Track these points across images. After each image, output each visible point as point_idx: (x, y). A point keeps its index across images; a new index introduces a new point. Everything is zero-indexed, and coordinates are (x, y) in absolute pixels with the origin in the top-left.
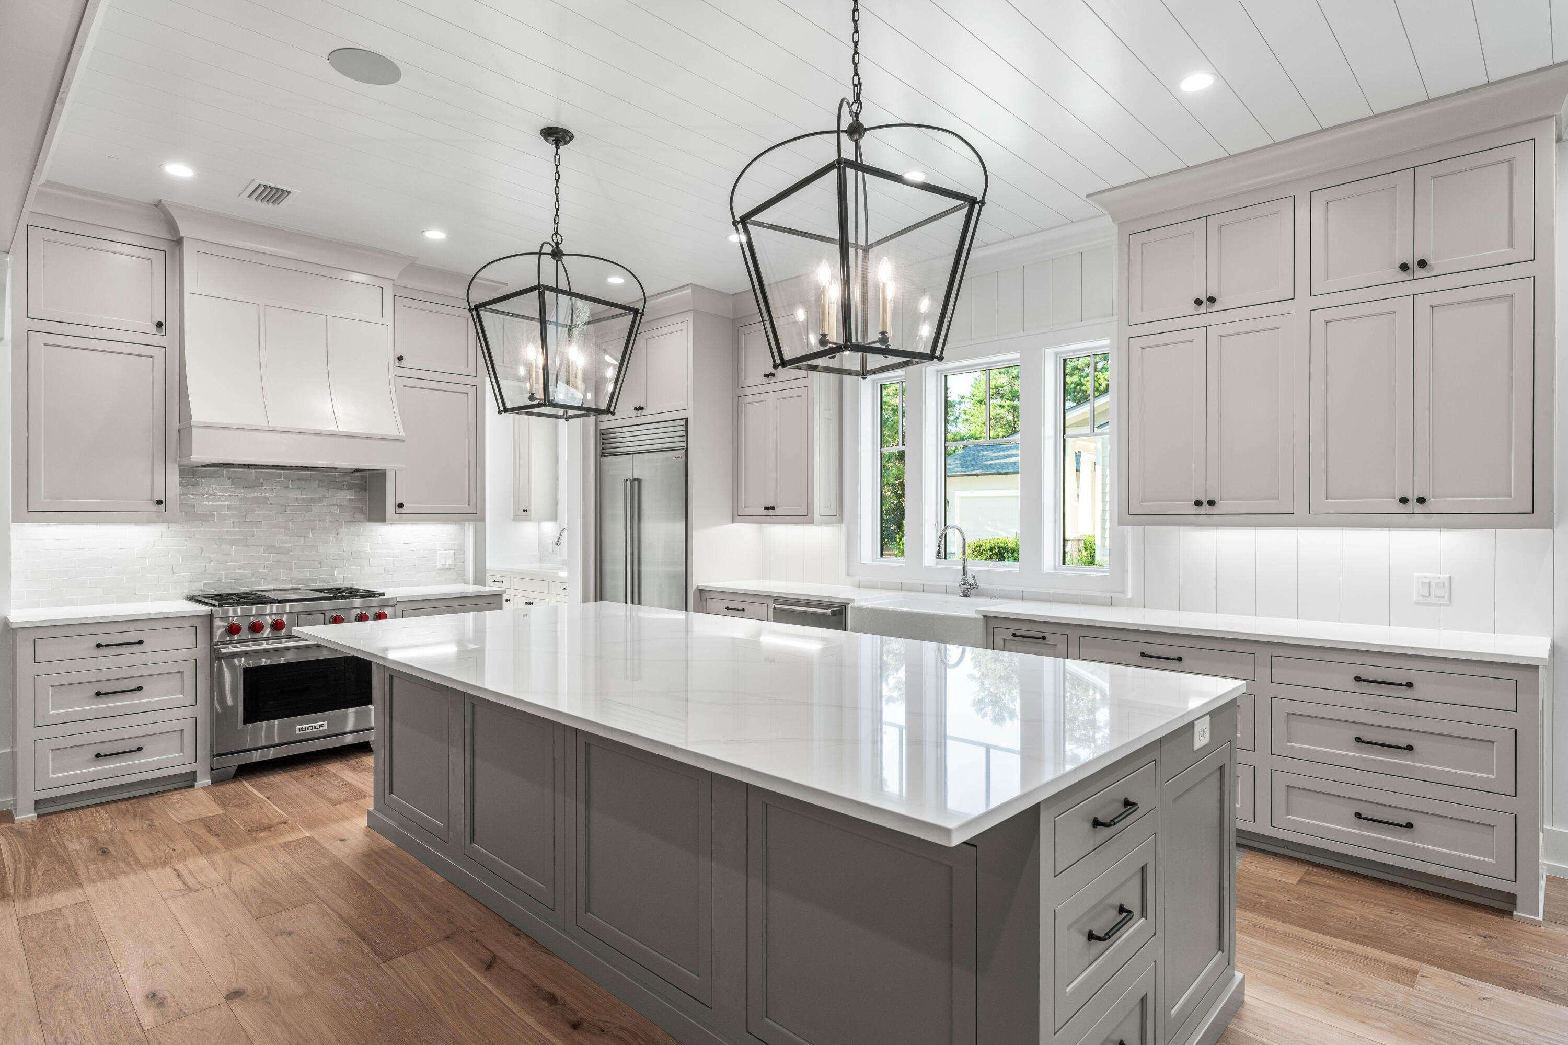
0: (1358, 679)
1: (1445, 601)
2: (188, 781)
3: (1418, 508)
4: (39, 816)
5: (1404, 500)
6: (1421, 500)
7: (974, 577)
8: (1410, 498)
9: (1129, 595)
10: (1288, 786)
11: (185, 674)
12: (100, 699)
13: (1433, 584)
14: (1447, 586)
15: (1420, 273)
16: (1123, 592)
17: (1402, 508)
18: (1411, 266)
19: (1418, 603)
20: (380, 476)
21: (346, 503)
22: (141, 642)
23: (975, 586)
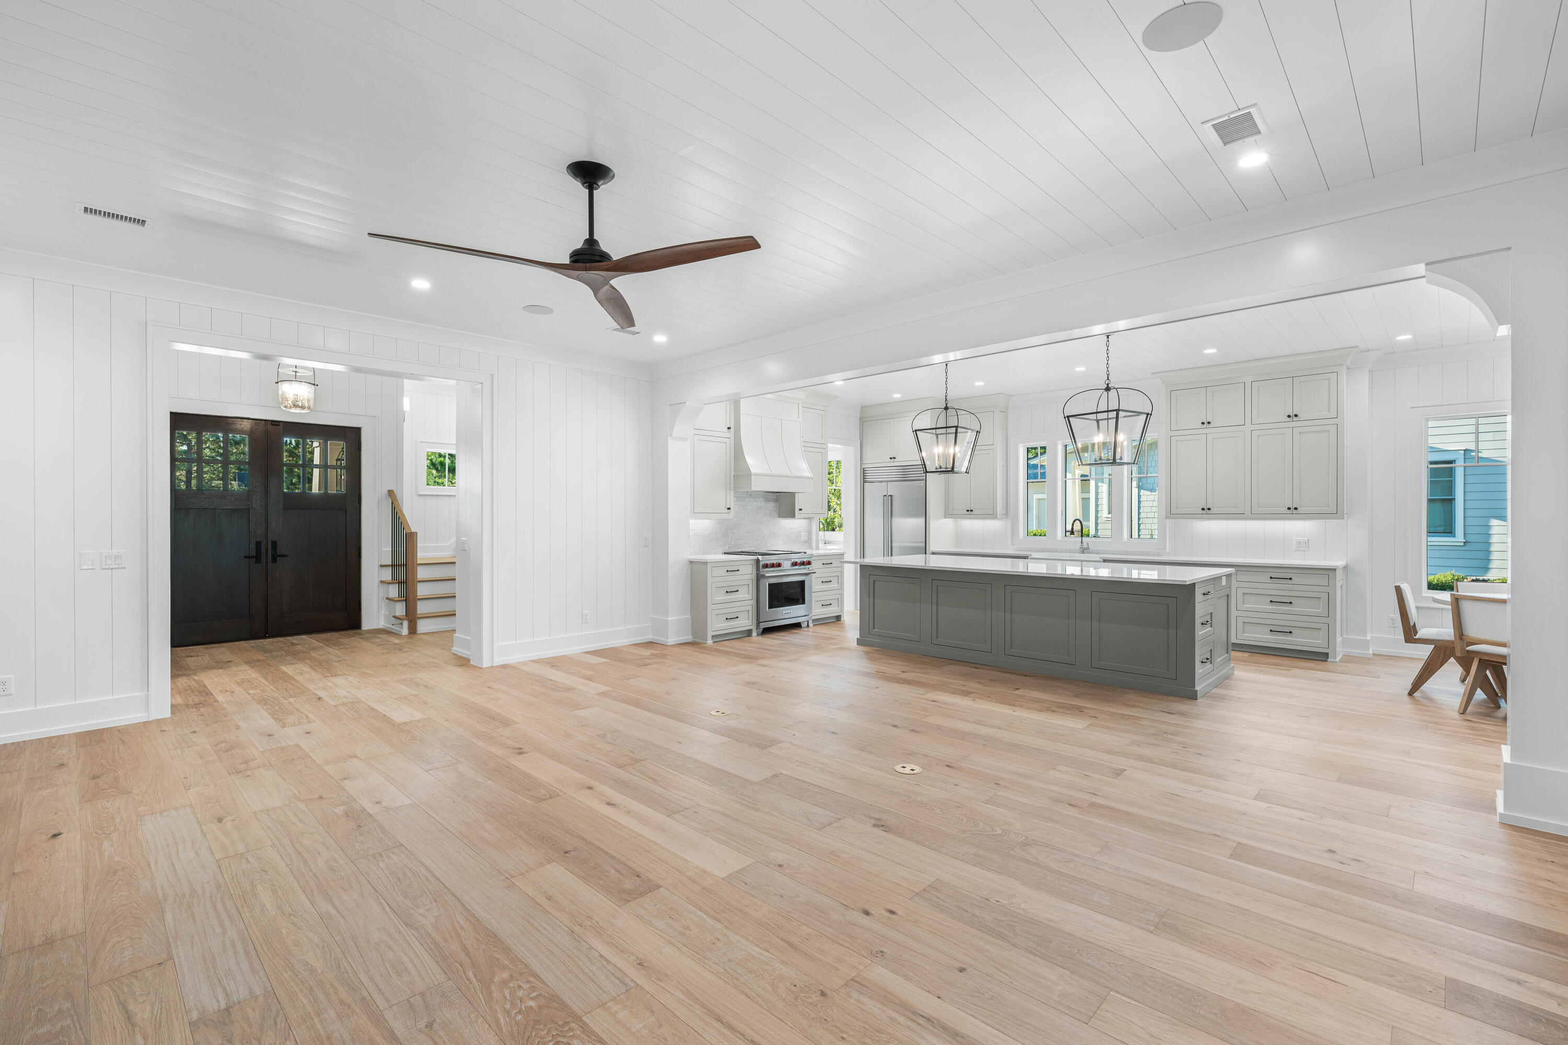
0: (1271, 578)
1: (1306, 549)
2: (749, 633)
3: (1295, 512)
4: (714, 642)
5: (1289, 509)
6: (1296, 509)
7: (1088, 544)
8: (1291, 507)
9: (1167, 551)
10: (1243, 622)
11: (750, 585)
12: (728, 594)
13: (1301, 543)
14: (1307, 543)
15: (1295, 419)
16: (1164, 549)
17: (1289, 512)
18: (1292, 416)
19: (1296, 550)
20: (792, 495)
21: (771, 509)
22: (738, 570)
23: (1088, 549)
